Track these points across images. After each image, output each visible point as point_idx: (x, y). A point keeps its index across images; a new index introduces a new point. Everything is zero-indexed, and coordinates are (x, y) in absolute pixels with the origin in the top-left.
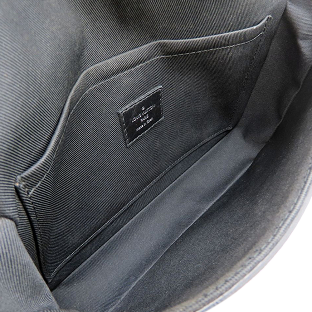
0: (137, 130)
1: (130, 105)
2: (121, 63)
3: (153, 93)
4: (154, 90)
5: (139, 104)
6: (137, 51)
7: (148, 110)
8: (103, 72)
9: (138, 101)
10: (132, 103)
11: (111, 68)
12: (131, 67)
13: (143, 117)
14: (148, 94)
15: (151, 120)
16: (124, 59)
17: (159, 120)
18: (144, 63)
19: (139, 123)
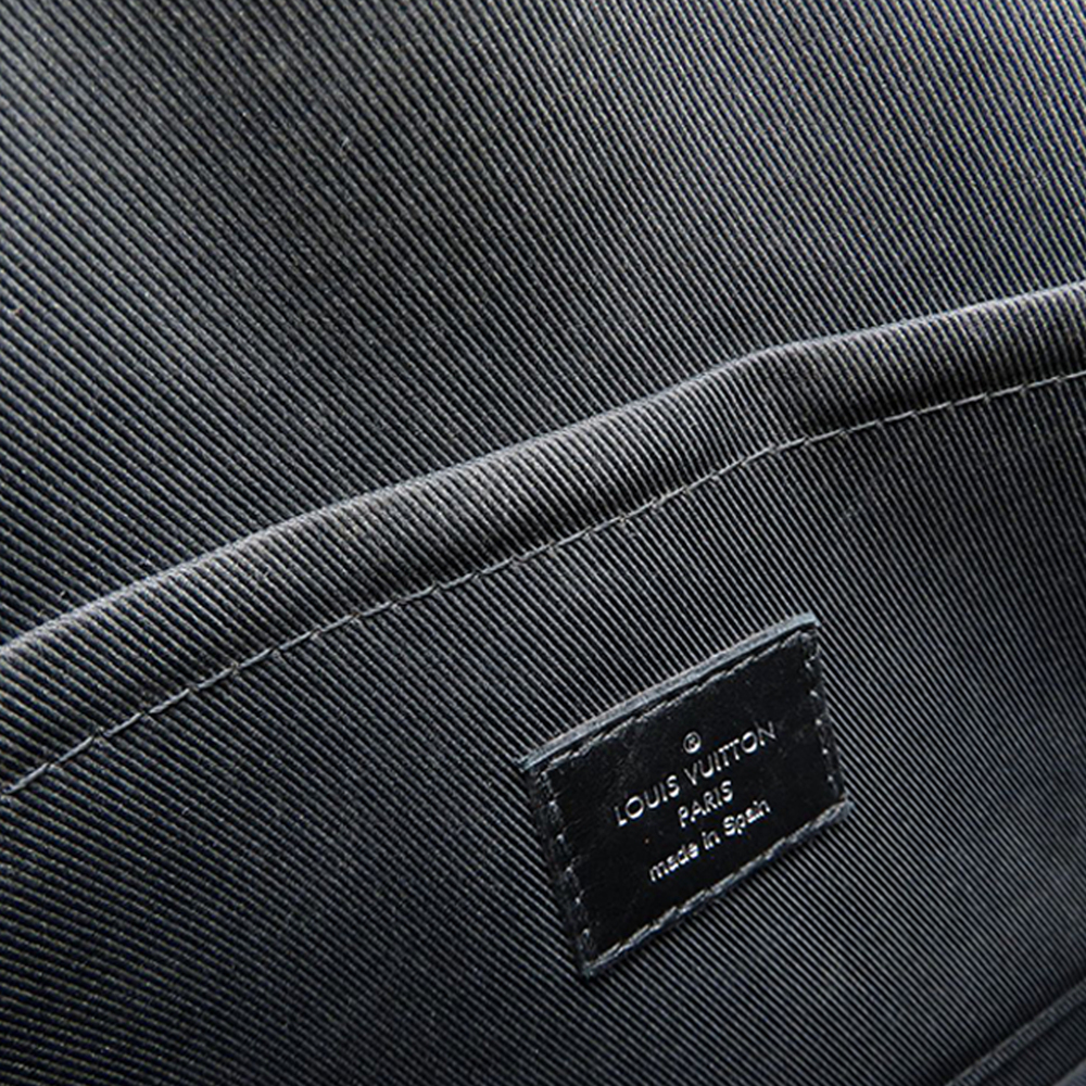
0: (657, 873)
1: (602, 720)
2: (548, 485)
3: (755, 652)
4: (765, 636)
5: (660, 718)
6: (644, 411)
7: (729, 753)
8: (429, 533)
9: (655, 696)
10: (618, 710)
11: (482, 511)
12: (610, 504)
13: (690, 796)
14: (720, 658)
15: (752, 817)
16: (562, 458)
17: (821, 820)
18: (689, 483)
19: (664, 833)
